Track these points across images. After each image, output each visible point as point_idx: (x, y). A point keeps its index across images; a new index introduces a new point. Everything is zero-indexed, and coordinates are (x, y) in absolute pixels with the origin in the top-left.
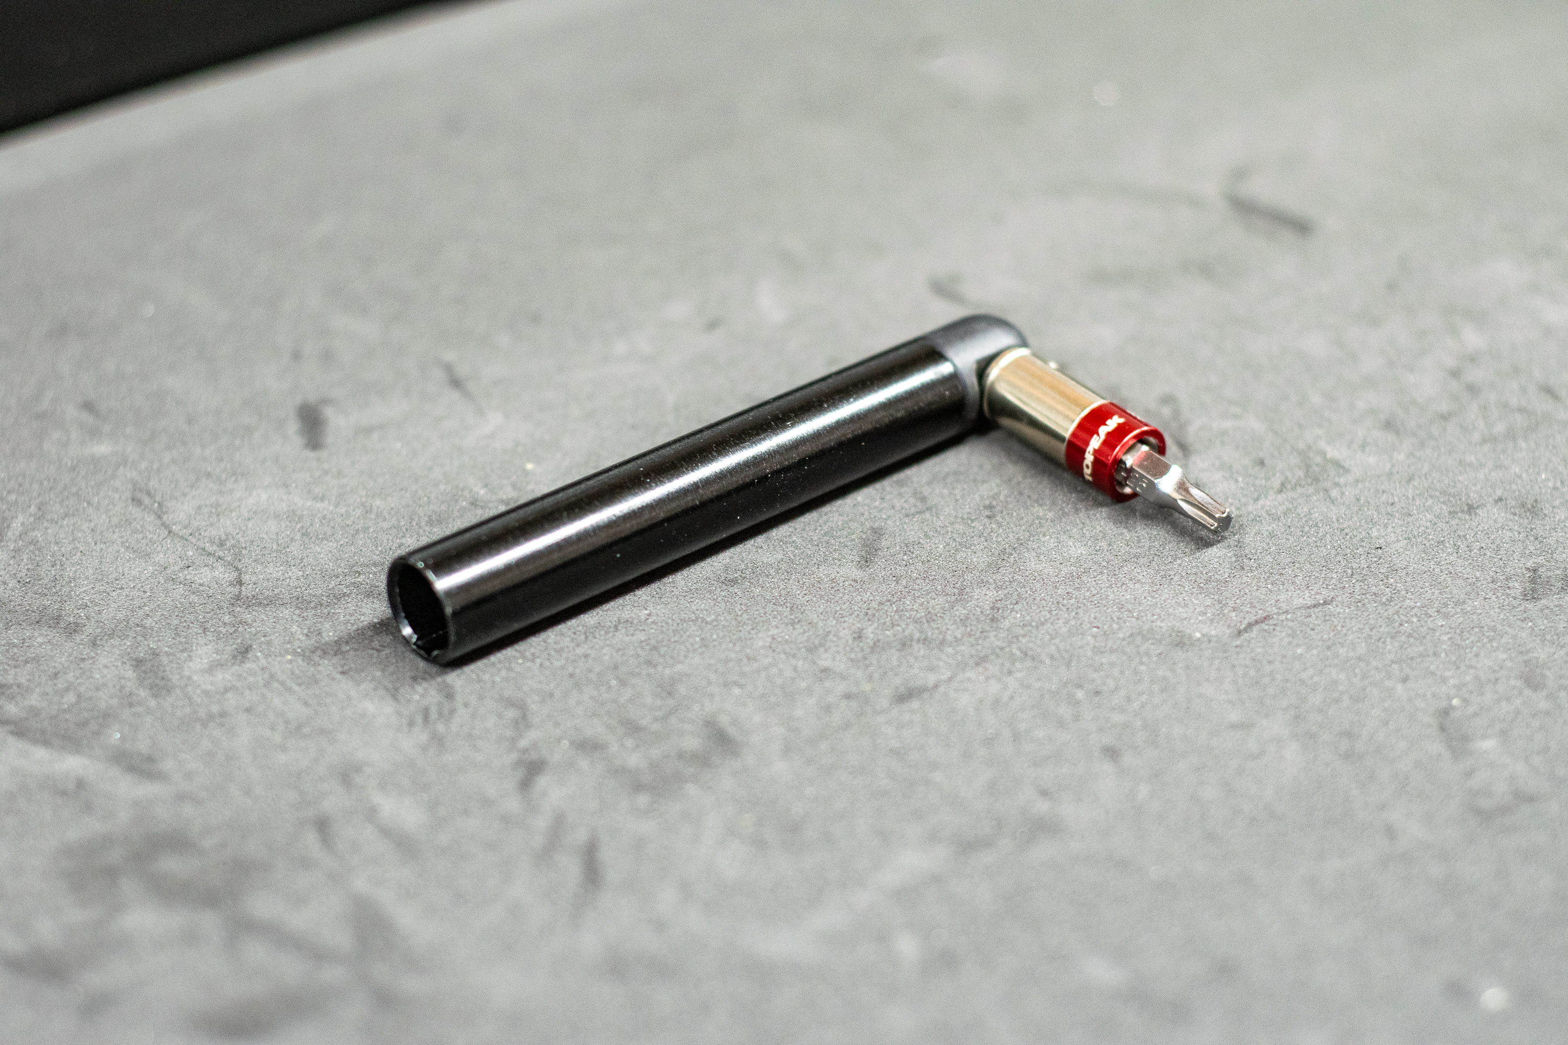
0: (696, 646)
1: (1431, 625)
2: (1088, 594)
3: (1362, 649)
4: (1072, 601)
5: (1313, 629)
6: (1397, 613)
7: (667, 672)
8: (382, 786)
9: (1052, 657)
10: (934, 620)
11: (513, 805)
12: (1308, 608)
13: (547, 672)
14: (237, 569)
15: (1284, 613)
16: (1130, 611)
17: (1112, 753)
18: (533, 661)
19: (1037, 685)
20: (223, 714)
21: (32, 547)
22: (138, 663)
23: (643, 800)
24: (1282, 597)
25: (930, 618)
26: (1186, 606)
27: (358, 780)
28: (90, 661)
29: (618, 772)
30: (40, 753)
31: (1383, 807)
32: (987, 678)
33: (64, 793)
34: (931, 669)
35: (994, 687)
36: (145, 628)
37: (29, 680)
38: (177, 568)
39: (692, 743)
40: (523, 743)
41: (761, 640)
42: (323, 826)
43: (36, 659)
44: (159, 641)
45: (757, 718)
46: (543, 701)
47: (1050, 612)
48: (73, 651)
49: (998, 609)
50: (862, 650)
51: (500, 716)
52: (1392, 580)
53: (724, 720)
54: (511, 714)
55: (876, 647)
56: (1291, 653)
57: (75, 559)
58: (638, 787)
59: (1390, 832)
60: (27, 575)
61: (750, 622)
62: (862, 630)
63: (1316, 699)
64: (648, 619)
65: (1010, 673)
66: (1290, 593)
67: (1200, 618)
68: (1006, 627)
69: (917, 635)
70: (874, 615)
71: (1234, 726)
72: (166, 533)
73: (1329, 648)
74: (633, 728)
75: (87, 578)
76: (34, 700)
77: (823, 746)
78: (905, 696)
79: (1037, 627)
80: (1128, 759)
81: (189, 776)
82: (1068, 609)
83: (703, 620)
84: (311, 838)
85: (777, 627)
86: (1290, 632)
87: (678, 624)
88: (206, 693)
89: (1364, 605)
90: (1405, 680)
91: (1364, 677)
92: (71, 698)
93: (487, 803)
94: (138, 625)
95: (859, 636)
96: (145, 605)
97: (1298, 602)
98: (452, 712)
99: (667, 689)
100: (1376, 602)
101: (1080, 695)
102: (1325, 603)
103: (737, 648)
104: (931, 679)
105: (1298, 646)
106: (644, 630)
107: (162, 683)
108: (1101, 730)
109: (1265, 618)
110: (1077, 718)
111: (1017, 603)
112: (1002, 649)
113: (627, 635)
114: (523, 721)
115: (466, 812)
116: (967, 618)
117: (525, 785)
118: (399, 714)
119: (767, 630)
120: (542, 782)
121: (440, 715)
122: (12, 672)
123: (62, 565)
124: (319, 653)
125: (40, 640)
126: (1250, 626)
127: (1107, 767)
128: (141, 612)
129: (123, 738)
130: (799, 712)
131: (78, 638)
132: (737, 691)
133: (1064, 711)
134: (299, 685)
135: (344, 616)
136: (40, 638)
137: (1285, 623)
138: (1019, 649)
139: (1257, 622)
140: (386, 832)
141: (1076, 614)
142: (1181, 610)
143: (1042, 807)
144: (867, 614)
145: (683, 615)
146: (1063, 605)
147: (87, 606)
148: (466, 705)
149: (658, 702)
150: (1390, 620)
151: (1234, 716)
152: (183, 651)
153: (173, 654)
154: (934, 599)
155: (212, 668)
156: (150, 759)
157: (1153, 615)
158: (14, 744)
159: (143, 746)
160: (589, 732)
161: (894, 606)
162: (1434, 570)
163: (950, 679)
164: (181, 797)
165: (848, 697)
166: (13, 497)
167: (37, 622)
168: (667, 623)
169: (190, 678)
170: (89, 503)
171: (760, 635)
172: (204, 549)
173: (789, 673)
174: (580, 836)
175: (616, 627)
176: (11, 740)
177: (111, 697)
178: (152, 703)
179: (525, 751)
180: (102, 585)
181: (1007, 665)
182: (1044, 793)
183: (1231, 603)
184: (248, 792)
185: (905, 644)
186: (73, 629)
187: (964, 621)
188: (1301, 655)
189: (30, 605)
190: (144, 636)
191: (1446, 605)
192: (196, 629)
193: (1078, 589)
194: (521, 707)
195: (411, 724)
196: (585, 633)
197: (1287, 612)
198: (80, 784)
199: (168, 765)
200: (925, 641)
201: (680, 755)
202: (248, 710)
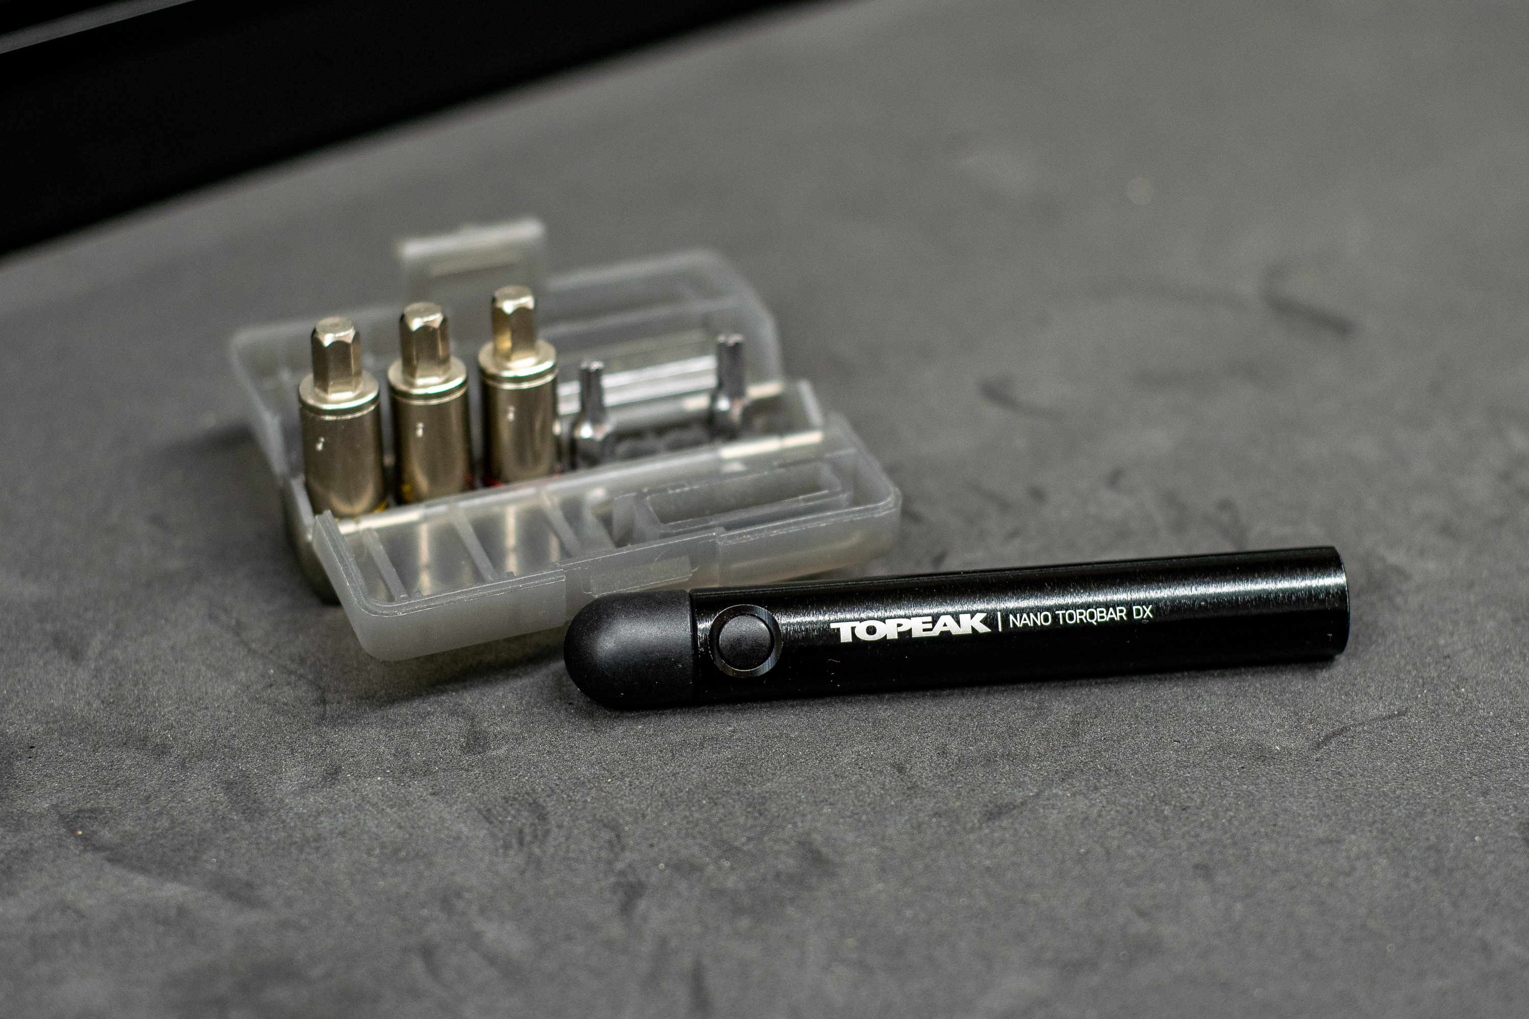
0: (783, 764)
1: (1505, 736)
2: (1165, 707)
3: (1440, 761)
4: (1151, 714)
5: (1390, 741)
6: (1471, 723)
7: (757, 790)
8: (482, 911)
9: (1136, 772)
10: (1016, 735)
11: (616, 929)
12: (1384, 719)
13: (637, 791)
14: (320, 688)
15: (1360, 724)
16: (1208, 724)
17: (1204, 870)
18: (622, 780)
19: (1125, 800)
20: (318, 838)
21: (113, 667)
22: (229, 786)
23: (744, 923)
24: (1357, 708)
25: (1012, 732)
26: (1263, 717)
27: (460, 905)
28: (181, 784)
29: (718, 893)
30: (140, 880)
31: (1476, 924)
32: (1074, 795)
33: (166, 922)
34: (1020, 785)
35: (1081, 804)
36: (232, 749)
37: (121, 804)
38: (259, 687)
39: (788, 864)
40: (619, 866)
41: (846, 757)
42: (428, 952)
43: (127, 782)
44: (248, 762)
45: (850, 837)
46: (636, 821)
47: (1130, 725)
48: (163, 773)
49: (1079, 724)
50: (948, 766)
51: (594, 837)
52: (1463, 690)
53: (817, 838)
54: (606, 835)
55: (962, 762)
56: (1370, 766)
57: (157, 679)
58: (738, 911)
59: (1485, 948)
60: (110, 695)
61: (834, 738)
62: (946, 745)
63: (1399, 812)
64: (733, 736)
65: (1096, 788)
66: (1364, 704)
67: (1278, 730)
68: (1088, 742)
69: (1000, 750)
70: (956, 730)
71: (1321, 842)
72: (246, 651)
73: (1408, 760)
74: (729, 850)
75: (170, 698)
76: (128, 825)
77: (919, 865)
78: (995, 813)
79: (1119, 742)
80: (1221, 878)
81: (289, 902)
82: (1147, 723)
83: (788, 736)
84: (417, 965)
85: (862, 743)
86: (1368, 744)
87: (763, 741)
88: (299, 816)
89: (1438, 715)
90: (1485, 793)
91: (1445, 789)
92: (165, 823)
93: (590, 928)
94: (226, 747)
95: (943, 752)
96: (231, 725)
97: (1373, 713)
98: (547, 833)
99: (758, 806)
100: (1449, 712)
101: (1167, 811)
102: (1400, 714)
103: (824, 765)
104: (1019, 795)
105: (1378, 758)
106: (730, 748)
107: (254, 806)
108: (1191, 846)
109: (1342, 730)
110: (1165, 835)
111: (1096, 717)
112: (1085, 764)
113: (714, 753)
114: (617, 843)
115: (569, 938)
116: (1049, 733)
117: (626, 908)
118: (493, 835)
119: (852, 746)
120: (642, 905)
121: (535, 836)
122: (104, 796)
123: (144, 685)
124: (409, 774)
125: (128, 762)
126: (1328, 738)
127: (1201, 885)
128: (227, 734)
129: (221, 864)
130: (891, 831)
131: (167, 760)
132: (827, 810)
133: (1153, 827)
134: (392, 807)
135: (430, 735)
136: (128, 759)
137: (1362, 735)
138: (1102, 764)
139: (1334, 734)
140: (491, 959)
141: (1155, 727)
142: (1258, 722)
143: (1141, 926)
144: (949, 729)
145: (767, 732)
146: (1142, 719)
147: (172, 726)
148: (560, 827)
149: (750, 822)
150: (1465, 732)
151: (1321, 831)
152: (273, 773)
153: (261, 776)
154: (1014, 713)
155: (304, 790)
156: (250, 885)
157: (1232, 728)
158: (113, 873)
159: (241, 872)
160: (684, 853)
161: (975, 720)
162: (1503, 678)
163: (1037, 795)
164: (284, 925)
165: (937, 814)
166: (90, 615)
167: (125, 744)
168: (752, 740)
169: (282, 800)
170: (167, 620)
171: (845, 751)
172: (285, 667)
173: (877, 790)
174: (686, 961)
175: (702, 744)
176: (108, 867)
177: (205, 821)
178: (247, 828)
179: (622, 873)
180: (187, 705)
181: (1093, 781)
182: (1142, 914)
183: (1308, 715)
184: (349, 918)
185: (989, 760)
186: (162, 751)
187: (1045, 736)
188: (1382, 767)
189: (116, 726)
190: (233, 758)
191: (1519, 716)
192: (283, 749)
193: (1156, 702)
194: (614, 827)
195: (507, 846)
196: (672, 751)
197: (1363, 724)
198: (182, 911)
199: (267, 892)
200: (1009, 756)
201: (778, 875)
202: (343, 834)
